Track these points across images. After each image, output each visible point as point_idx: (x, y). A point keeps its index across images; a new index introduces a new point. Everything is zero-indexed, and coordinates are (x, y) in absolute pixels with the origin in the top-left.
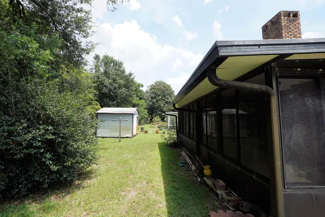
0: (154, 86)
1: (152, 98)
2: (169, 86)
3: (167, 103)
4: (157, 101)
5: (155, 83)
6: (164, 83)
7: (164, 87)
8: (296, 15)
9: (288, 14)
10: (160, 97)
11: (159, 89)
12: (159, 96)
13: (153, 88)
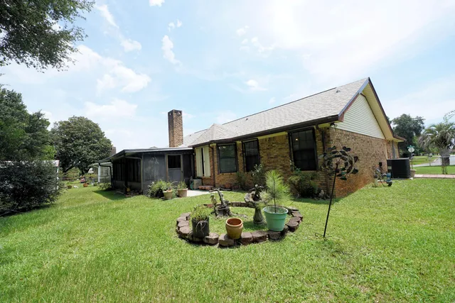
0: (69, 124)
1: (65, 141)
2: (96, 126)
3: (92, 148)
4: (75, 146)
5: (71, 119)
6: (88, 121)
7: (88, 126)
8: (181, 112)
9: (176, 112)
10: (81, 141)
11: (80, 129)
12: (78, 139)
13: (65, 126)
